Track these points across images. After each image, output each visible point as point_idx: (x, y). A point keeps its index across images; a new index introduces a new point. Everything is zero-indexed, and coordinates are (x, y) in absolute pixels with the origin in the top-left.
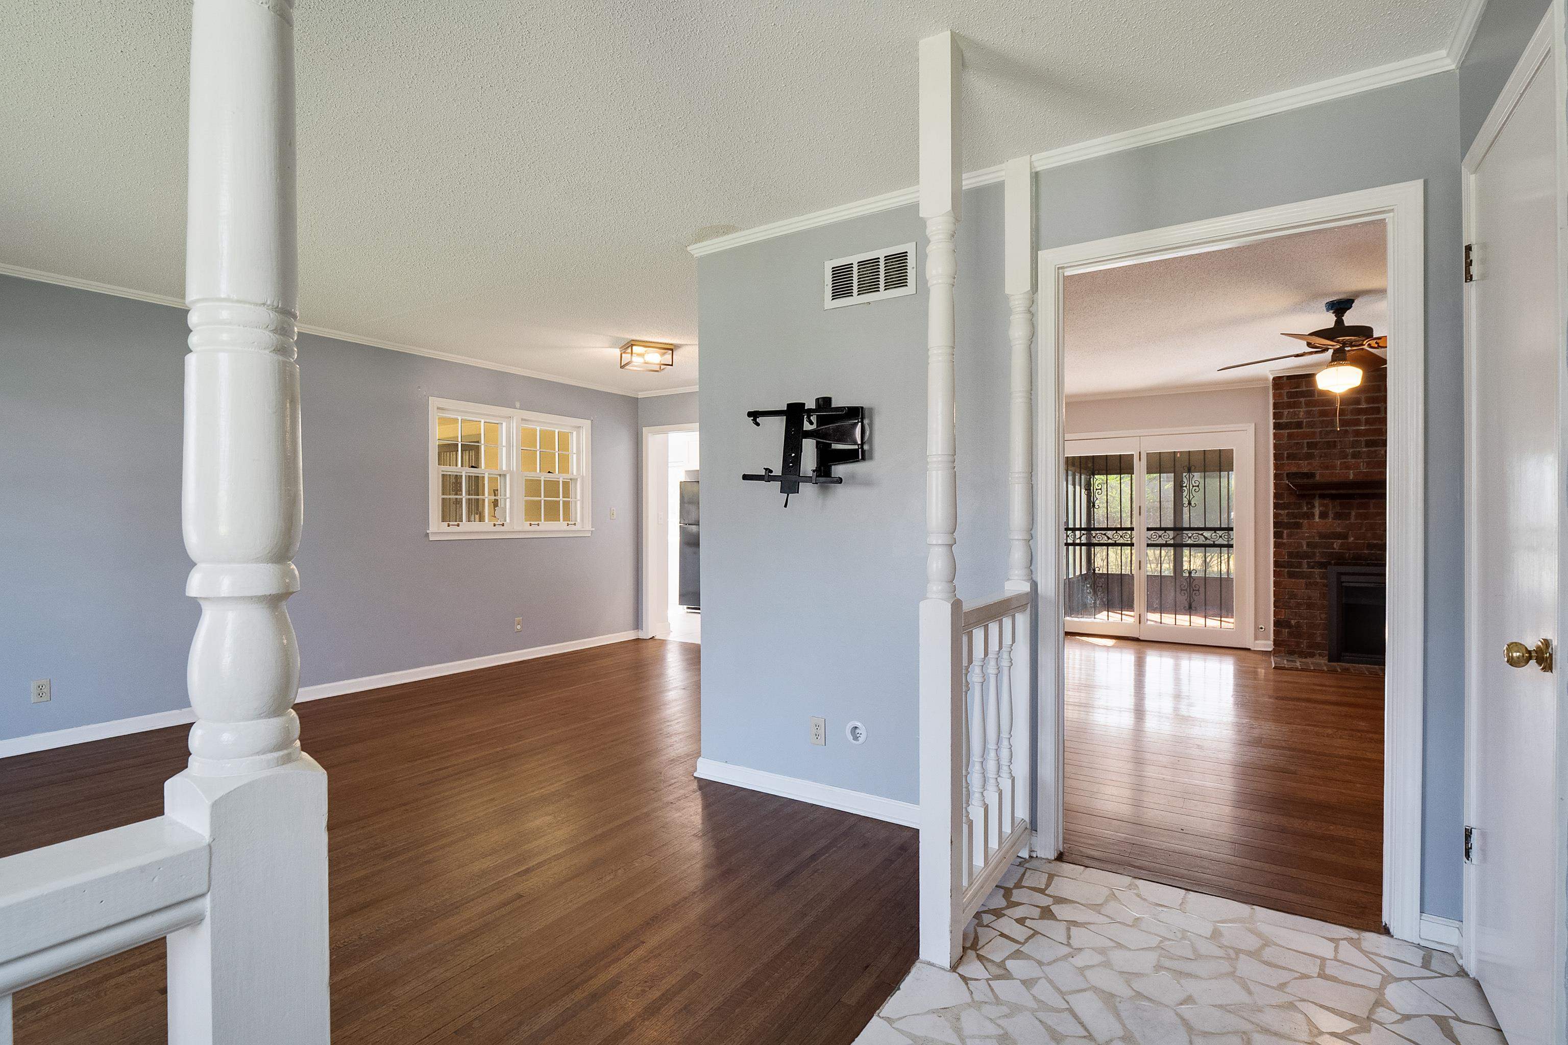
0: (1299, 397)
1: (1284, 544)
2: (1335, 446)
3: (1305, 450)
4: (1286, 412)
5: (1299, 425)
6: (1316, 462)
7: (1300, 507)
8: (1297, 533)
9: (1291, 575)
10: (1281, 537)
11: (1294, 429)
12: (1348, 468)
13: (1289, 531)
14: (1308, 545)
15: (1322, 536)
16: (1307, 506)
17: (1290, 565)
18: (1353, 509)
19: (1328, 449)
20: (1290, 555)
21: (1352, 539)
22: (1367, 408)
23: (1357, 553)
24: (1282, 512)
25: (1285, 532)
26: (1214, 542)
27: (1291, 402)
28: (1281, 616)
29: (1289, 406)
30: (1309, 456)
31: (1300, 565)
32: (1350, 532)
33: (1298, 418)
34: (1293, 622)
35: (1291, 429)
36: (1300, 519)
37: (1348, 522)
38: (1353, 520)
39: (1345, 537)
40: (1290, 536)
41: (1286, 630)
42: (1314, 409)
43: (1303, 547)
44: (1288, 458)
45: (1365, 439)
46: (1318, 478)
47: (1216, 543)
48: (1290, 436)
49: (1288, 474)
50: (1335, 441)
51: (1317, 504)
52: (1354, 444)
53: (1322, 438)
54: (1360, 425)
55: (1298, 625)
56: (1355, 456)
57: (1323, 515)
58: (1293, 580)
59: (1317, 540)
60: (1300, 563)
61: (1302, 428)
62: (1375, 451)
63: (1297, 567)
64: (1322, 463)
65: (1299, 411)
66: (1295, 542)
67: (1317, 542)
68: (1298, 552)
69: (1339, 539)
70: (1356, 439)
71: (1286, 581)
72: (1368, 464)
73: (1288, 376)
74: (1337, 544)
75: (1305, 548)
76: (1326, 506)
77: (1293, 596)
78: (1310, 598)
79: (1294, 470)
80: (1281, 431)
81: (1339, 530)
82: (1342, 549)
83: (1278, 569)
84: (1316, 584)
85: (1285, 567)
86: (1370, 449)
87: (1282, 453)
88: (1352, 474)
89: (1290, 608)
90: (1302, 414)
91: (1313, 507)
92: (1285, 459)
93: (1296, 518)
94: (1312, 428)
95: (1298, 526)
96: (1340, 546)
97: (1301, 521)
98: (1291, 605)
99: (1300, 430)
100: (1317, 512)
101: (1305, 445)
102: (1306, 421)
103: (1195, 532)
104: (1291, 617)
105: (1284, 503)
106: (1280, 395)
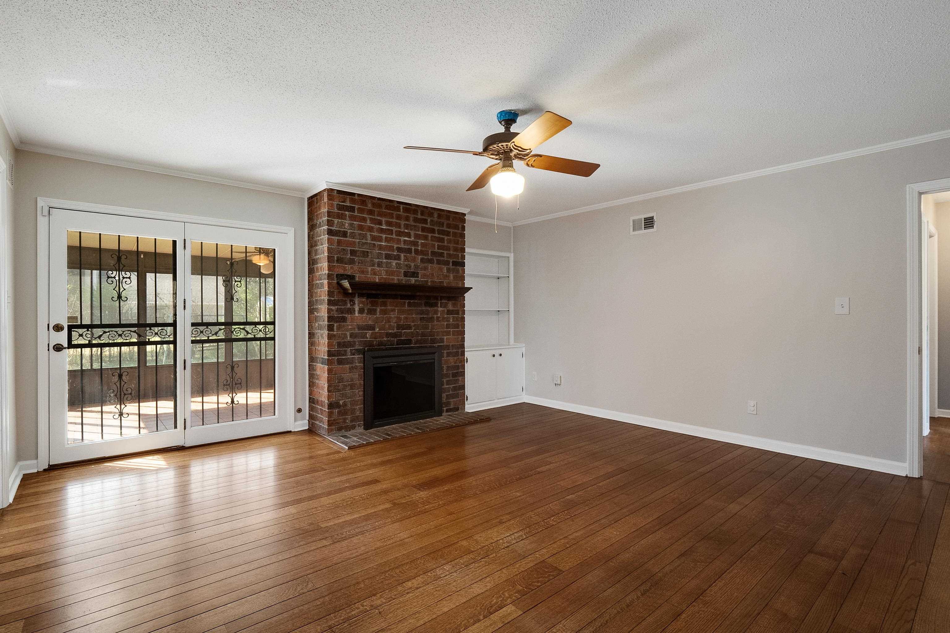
0: (345, 211)
1: (334, 336)
2: (368, 256)
3: (349, 256)
4: (336, 221)
5: (345, 234)
6: (356, 267)
7: (345, 304)
8: (344, 326)
9: (340, 362)
10: (333, 330)
11: (341, 237)
12: (375, 274)
13: (338, 324)
14: (351, 336)
15: (360, 328)
16: (350, 303)
17: (339, 353)
18: (378, 307)
19: (363, 257)
20: (339, 344)
21: (378, 329)
22: (386, 229)
23: (380, 340)
24: (333, 308)
25: (335, 325)
26: (254, 335)
27: (340, 213)
28: (333, 398)
29: (340, 216)
30: (352, 262)
31: (345, 354)
32: (376, 324)
33: (345, 228)
34: (341, 402)
35: (339, 236)
36: (345, 314)
37: (375, 316)
38: (378, 315)
39: (374, 329)
40: (339, 328)
41: (336, 410)
42: (355, 223)
43: (347, 338)
44: (337, 261)
45: (385, 252)
46: (357, 279)
47: (256, 336)
48: (339, 242)
49: (337, 275)
50: (368, 252)
51: (356, 302)
52: (379, 256)
53: (360, 248)
54: (382, 241)
55: (345, 404)
56: (380, 265)
57: (361, 311)
58: (341, 366)
59: (357, 331)
60: (345, 351)
61: (346, 237)
62: (391, 262)
63: (343, 355)
64: (360, 268)
65: (345, 223)
66: (342, 334)
67: (357, 333)
68: (344, 342)
69: (370, 330)
70: (380, 252)
71: (336, 367)
72: (387, 271)
73: (338, 191)
74: (369, 333)
75: (349, 338)
76: (362, 303)
77: (341, 380)
78: (352, 380)
79: (341, 272)
80: (333, 237)
81: (370, 323)
82: (371, 338)
83: (330, 358)
84: (356, 368)
85: (335, 356)
86: (387, 260)
87: (333, 257)
88: (377, 279)
89: (339, 390)
90: (347, 225)
91: (354, 304)
92: (336, 262)
93: (342, 313)
94: (353, 238)
95: (344, 319)
96: (371, 336)
97: (346, 316)
98: (339, 388)
99: (345, 239)
100: (357, 308)
101: (349, 252)
102: (350, 232)
103: (237, 327)
104: (340, 398)
105: (335, 300)
106: (332, 205)
